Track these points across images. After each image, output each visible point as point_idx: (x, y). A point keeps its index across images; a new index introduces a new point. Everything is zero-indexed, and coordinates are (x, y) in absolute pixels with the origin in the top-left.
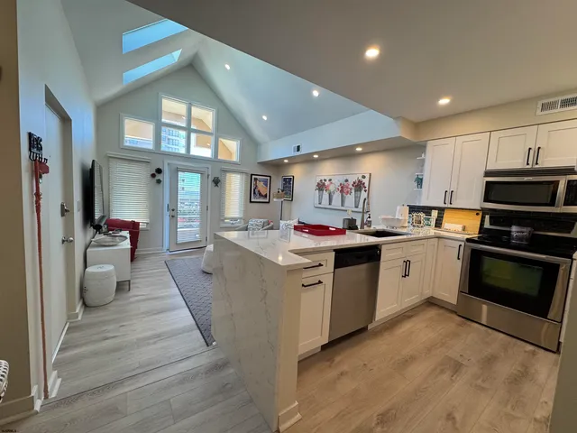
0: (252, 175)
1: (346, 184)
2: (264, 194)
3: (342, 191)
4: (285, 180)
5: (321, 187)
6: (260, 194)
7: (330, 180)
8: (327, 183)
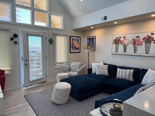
0: (70, 37)
1: (137, 39)
2: (77, 47)
3: (134, 44)
4: (89, 39)
5: (117, 41)
6: (75, 48)
7: (124, 37)
8: (121, 39)
